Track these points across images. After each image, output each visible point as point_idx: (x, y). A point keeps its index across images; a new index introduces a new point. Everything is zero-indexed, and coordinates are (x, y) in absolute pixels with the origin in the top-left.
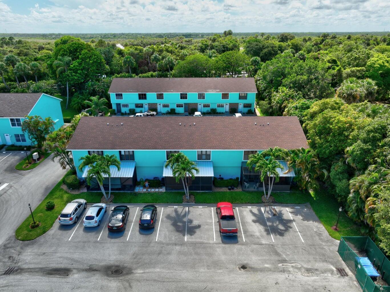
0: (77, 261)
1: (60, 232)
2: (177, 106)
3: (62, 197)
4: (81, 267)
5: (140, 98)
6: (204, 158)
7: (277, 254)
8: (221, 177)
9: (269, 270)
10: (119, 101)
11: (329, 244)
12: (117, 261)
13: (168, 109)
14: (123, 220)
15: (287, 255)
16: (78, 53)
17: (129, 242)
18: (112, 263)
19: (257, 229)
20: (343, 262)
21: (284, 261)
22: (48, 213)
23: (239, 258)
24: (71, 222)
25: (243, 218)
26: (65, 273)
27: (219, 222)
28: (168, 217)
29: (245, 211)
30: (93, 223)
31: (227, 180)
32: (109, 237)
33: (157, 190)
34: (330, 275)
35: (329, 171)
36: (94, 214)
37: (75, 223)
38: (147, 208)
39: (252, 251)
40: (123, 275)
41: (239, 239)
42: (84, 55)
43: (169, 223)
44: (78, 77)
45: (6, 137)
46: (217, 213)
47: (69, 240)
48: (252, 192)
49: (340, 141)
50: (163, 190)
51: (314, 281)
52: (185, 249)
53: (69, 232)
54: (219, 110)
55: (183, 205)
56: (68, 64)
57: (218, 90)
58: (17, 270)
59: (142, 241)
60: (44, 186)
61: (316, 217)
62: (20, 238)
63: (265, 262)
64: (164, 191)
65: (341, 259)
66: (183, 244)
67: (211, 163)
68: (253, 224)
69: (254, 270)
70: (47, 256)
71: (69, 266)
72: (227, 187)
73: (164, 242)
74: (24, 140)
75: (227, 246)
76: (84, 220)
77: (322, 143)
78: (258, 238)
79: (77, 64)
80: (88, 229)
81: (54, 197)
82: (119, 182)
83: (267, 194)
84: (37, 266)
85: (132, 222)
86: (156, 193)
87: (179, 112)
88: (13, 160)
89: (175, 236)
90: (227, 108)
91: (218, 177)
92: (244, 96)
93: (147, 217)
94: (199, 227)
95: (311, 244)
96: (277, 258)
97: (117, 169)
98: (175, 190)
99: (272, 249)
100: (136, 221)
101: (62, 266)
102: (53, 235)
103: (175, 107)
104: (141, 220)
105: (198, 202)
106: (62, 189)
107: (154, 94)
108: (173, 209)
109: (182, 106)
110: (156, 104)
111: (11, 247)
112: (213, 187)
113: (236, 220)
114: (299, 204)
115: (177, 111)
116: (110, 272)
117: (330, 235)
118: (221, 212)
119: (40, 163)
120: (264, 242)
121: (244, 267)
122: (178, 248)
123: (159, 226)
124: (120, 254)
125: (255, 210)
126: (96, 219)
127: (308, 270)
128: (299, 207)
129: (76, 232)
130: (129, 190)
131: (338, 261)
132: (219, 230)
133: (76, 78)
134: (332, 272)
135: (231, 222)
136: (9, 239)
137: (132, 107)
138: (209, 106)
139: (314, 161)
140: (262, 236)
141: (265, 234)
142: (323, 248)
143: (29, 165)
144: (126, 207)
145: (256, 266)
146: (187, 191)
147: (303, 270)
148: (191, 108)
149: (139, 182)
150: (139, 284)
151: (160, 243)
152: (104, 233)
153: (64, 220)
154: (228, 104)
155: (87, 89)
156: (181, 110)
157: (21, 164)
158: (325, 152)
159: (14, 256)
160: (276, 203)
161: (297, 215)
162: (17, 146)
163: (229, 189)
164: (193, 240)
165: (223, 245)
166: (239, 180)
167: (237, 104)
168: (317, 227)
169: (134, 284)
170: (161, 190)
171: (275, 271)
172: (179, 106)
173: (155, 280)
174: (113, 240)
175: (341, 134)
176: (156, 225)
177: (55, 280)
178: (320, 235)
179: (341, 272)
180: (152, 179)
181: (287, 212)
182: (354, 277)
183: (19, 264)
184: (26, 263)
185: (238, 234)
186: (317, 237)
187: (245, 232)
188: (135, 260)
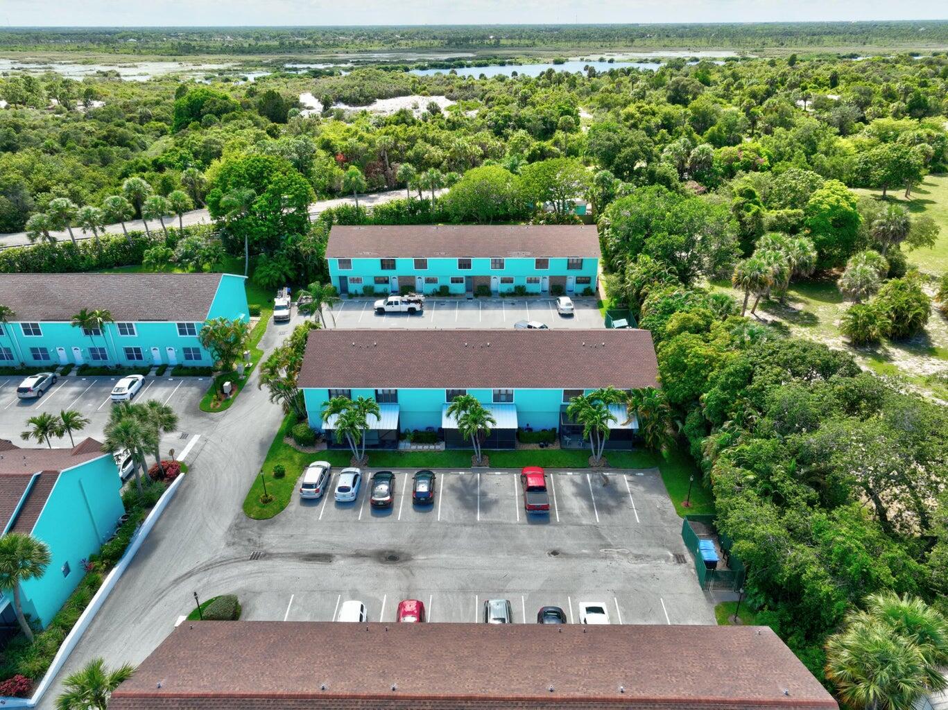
0: (338, 546)
1: (304, 509)
2: (453, 282)
3: (291, 458)
4: (345, 552)
5: (383, 267)
6: (503, 399)
7: (600, 537)
8: (530, 426)
9: (587, 556)
10: (344, 272)
11: (673, 524)
12: (390, 545)
13: (436, 287)
14: (391, 492)
15: (614, 539)
16: (266, 181)
17: (401, 522)
18: (383, 547)
19: (576, 505)
20: (685, 547)
21: (609, 546)
22: (279, 481)
23: (550, 542)
24: (317, 495)
25: (558, 489)
26: (326, 559)
27: (524, 495)
28: (452, 488)
29: (563, 479)
30: (348, 496)
31: (538, 432)
32: (373, 515)
33: (432, 447)
34: (663, 562)
35: (684, 424)
36: (349, 484)
37: (322, 496)
38: (420, 475)
39: (568, 534)
40: (401, 562)
41: (551, 519)
42: (277, 183)
43: (452, 498)
44: (269, 227)
45: (169, 352)
46: (522, 482)
47: (320, 518)
48: (576, 450)
49: (696, 382)
50: (441, 447)
51: (642, 568)
52: (478, 530)
53: (317, 508)
54: (531, 288)
55: (472, 470)
56: (248, 203)
57: (529, 254)
58: (264, 555)
59: (418, 520)
60: (257, 440)
61: (665, 489)
62: (252, 516)
63: (584, 546)
64: (444, 449)
65: (683, 543)
66: (474, 524)
67: (514, 406)
68: (573, 498)
69: (567, 556)
70: (297, 539)
71: (330, 552)
72: (538, 442)
73: (449, 521)
74: (198, 357)
75: (534, 527)
76: (336, 491)
77: (674, 383)
78: (577, 517)
79: (264, 203)
80: (341, 504)
81: (279, 458)
82: (376, 436)
83: (596, 454)
84: (287, 551)
85: (401, 495)
86: (430, 451)
87: (455, 292)
88: (190, 393)
89: (463, 515)
90: (546, 285)
91: (525, 426)
92: (577, 264)
93: (423, 488)
94: (496, 502)
95: (648, 524)
96: (599, 542)
97: (376, 417)
98: (460, 447)
99: (595, 531)
100: (406, 494)
101: (321, 551)
102: (295, 512)
103: (448, 282)
104: (415, 492)
105: (494, 466)
106: (287, 446)
107: (411, 261)
108: (457, 476)
109: (462, 282)
110: (414, 277)
111: (246, 528)
112: (517, 443)
113: (548, 493)
114: (641, 469)
115: (451, 291)
116: (384, 559)
117: (678, 513)
118: (527, 480)
119: (234, 397)
120: (584, 522)
121: (555, 553)
122: (468, 529)
123: (440, 501)
124: (393, 537)
125: (577, 477)
126: (353, 490)
127: (637, 557)
128: (642, 474)
129: (325, 509)
130: (390, 447)
131: (679, 545)
132: (524, 506)
133: (265, 229)
134: (667, 559)
135: (540, 495)
136: (238, 516)
137: (369, 282)
138: (512, 282)
139: (663, 408)
140: (583, 514)
141: (587, 511)
142: (663, 531)
143: (220, 404)
144: (390, 473)
145: (571, 552)
146: (477, 449)
147: (631, 556)
148: (477, 284)
149: (402, 434)
150: (423, 571)
151: (443, 523)
152: (364, 511)
153: (308, 492)
154: (548, 277)
155: (284, 249)
156: (460, 288)
157: (206, 402)
158: (678, 396)
159: (254, 538)
160: (610, 467)
161: (637, 485)
162: (187, 368)
163: (542, 446)
164: (489, 519)
165: (530, 526)
166: (557, 431)
167: (565, 278)
168: (662, 503)
169: (417, 572)
170: (438, 447)
171: (594, 558)
172: (455, 280)
173: (441, 568)
174: (379, 520)
175: (697, 372)
176: (436, 499)
177: (317, 566)
178: (663, 513)
179: (680, 559)
180: (424, 430)
181: (624, 481)
182: (693, 565)
183: (265, 548)
184: (273, 547)
185: (550, 512)
186: (659, 516)
187: (560, 509)
188: (414, 544)
